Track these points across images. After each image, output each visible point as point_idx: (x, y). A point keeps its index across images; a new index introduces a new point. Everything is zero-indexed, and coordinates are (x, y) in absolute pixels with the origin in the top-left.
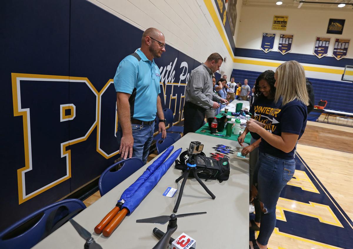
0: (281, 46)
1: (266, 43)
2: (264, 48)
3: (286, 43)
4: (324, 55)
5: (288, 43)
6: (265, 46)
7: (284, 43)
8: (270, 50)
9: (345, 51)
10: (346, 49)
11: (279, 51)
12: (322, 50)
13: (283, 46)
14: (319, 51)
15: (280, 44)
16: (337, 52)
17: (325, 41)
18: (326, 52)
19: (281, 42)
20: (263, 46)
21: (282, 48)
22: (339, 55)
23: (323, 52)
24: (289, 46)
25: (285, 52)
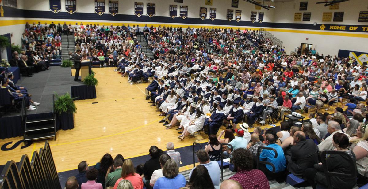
0: (67, 7)
1: (54, 5)
2: (53, 10)
3: (71, 5)
4: (103, 13)
5: (73, 5)
6: (53, 8)
7: (69, 4)
8: (59, 11)
9: (116, 10)
10: (117, 8)
11: (67, 11)
12: (100, 9)
13: (69, 7)
14: (98, 10)
15: (66, 6)
16: (111, 10)
17: (101, 2)
18: (104, 11)
19: (67, 4)
20: (51, 7)
21: (69, 9)
22: (113, 12)
23: (102, 10)
24: (74, 8)
25: (72, 12)
